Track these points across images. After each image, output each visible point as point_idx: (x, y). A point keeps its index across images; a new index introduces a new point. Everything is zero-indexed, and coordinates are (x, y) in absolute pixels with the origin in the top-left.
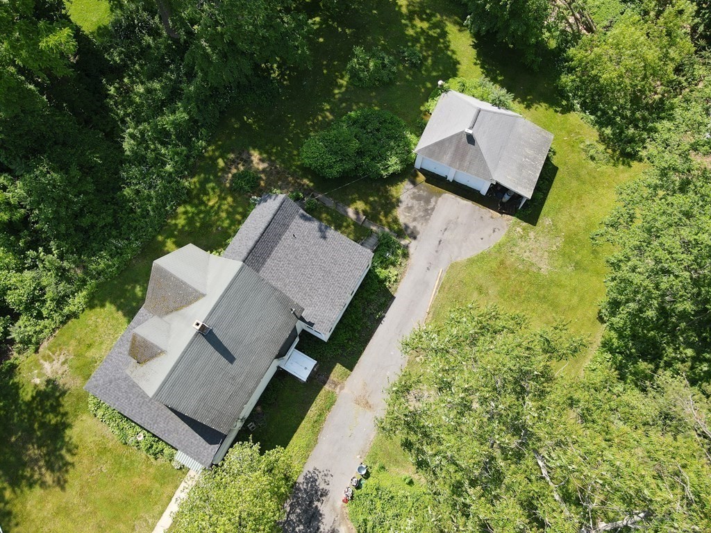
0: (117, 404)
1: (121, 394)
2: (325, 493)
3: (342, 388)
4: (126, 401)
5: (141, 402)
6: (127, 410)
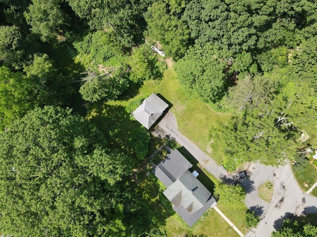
2: (225, 176)
3: (202, 166)
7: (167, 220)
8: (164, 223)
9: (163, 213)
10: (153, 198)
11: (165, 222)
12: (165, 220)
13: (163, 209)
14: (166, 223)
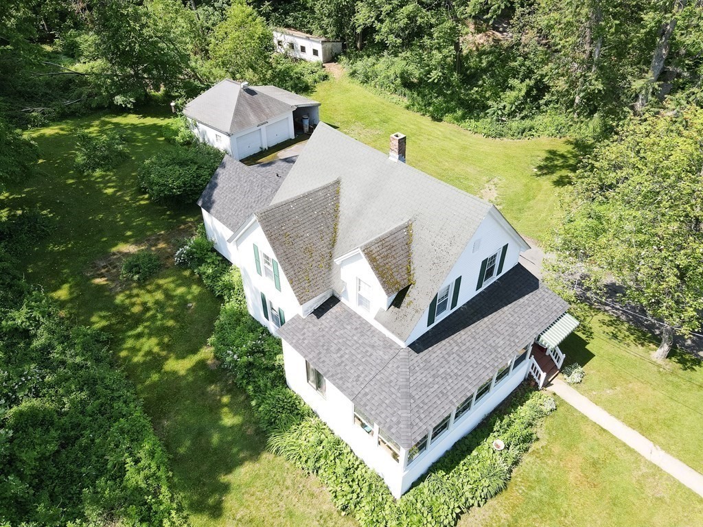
0: (451, 397)
1: (436, 386)
4: (450, 381)
5: (457, 358)
6: (466, 385)
7: (242, 475)
8: (211, 501)
9: (223, 429)
10: (181, 356)
11: (225, 488)
12: (224, 479)
13: (226, 409)
14: (230, 501)
